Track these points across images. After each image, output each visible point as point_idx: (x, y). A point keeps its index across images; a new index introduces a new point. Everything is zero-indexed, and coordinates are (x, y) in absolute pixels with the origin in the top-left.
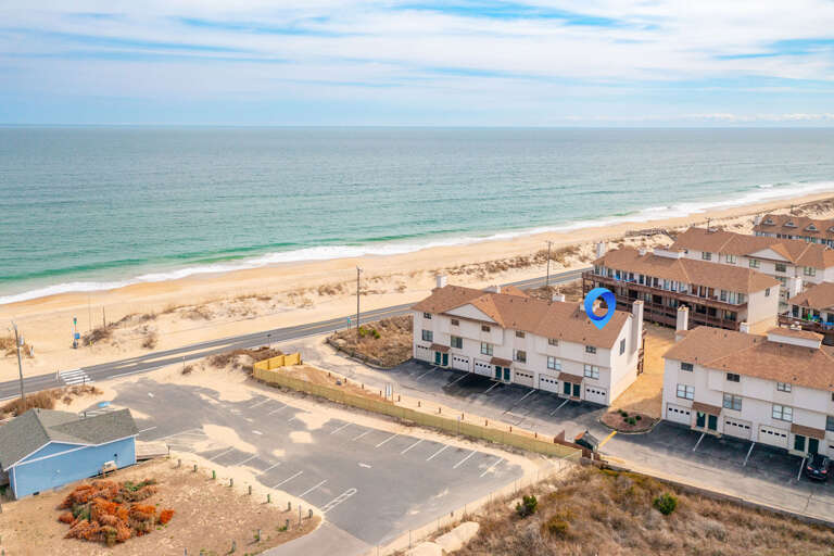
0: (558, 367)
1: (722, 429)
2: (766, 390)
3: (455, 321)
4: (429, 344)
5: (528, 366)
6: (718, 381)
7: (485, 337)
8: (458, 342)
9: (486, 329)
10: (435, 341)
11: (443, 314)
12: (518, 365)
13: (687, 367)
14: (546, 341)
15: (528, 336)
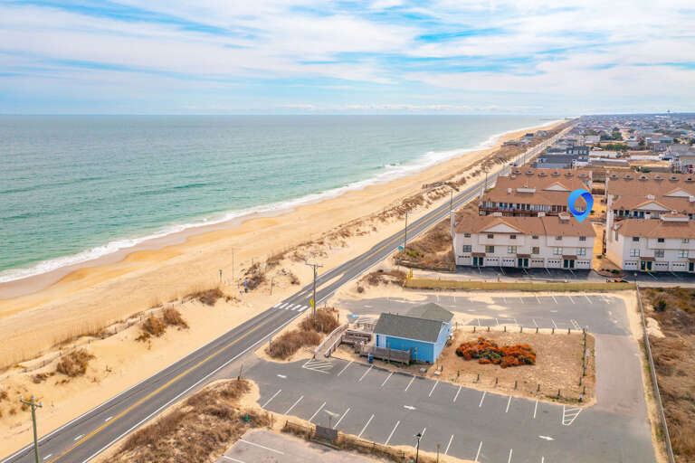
0: (560, 253)
1: (654, 268)
2: (677, 244)
3: (491, 236)
4: (468, 254)
5: (541, 256)
6: (654, 244)
7: (513, 242)
8: (491, 249)
9: (513, 236)
10: (473, 251)
11: (482, 232)
12: (534, 256)
13: (636, 239)
14: (553, 238)
15: (540, 237)
